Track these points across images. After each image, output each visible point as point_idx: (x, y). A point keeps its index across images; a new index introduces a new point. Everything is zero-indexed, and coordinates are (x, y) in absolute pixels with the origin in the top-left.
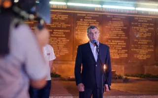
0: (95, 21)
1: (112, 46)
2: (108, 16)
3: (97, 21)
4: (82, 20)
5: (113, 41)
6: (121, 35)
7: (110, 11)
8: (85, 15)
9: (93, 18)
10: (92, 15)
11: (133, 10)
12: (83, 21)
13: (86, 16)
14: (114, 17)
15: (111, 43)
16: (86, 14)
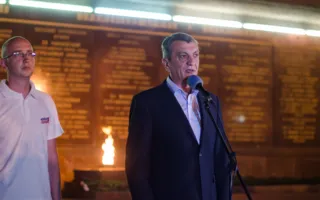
0: (78, 45)
1: (118, 108)
2: (109, 35)
3: (82, 47)
4: (45, 42)
5: (121, 96)
6: (140, 81)
7: (113, 21)
8: (52, 31)
9: (73, 39)
10: (71, 32)
11: (167, 23)
12: (49, 45)
13: (57, 33)
14: (122, 38)
15: (118, 102)
16: (57, 28)
